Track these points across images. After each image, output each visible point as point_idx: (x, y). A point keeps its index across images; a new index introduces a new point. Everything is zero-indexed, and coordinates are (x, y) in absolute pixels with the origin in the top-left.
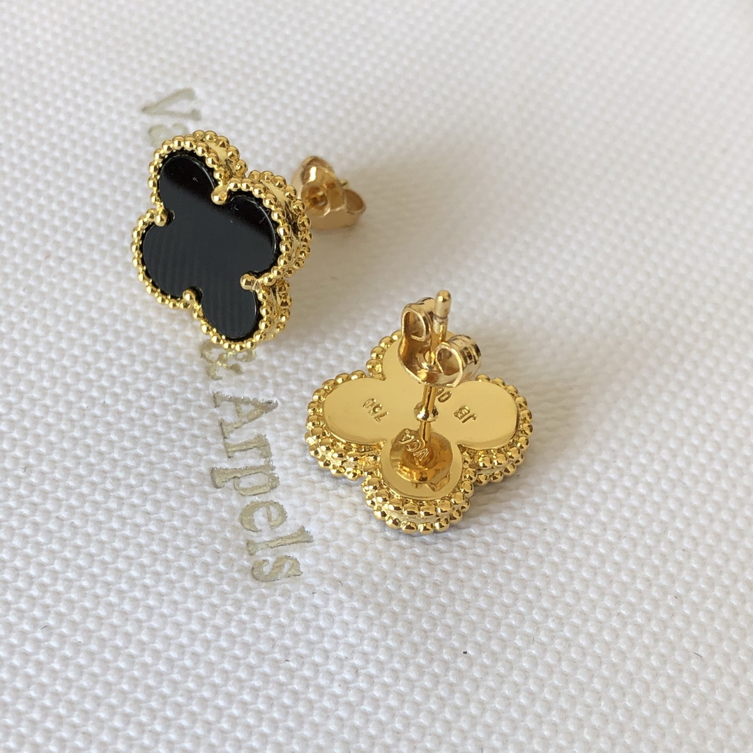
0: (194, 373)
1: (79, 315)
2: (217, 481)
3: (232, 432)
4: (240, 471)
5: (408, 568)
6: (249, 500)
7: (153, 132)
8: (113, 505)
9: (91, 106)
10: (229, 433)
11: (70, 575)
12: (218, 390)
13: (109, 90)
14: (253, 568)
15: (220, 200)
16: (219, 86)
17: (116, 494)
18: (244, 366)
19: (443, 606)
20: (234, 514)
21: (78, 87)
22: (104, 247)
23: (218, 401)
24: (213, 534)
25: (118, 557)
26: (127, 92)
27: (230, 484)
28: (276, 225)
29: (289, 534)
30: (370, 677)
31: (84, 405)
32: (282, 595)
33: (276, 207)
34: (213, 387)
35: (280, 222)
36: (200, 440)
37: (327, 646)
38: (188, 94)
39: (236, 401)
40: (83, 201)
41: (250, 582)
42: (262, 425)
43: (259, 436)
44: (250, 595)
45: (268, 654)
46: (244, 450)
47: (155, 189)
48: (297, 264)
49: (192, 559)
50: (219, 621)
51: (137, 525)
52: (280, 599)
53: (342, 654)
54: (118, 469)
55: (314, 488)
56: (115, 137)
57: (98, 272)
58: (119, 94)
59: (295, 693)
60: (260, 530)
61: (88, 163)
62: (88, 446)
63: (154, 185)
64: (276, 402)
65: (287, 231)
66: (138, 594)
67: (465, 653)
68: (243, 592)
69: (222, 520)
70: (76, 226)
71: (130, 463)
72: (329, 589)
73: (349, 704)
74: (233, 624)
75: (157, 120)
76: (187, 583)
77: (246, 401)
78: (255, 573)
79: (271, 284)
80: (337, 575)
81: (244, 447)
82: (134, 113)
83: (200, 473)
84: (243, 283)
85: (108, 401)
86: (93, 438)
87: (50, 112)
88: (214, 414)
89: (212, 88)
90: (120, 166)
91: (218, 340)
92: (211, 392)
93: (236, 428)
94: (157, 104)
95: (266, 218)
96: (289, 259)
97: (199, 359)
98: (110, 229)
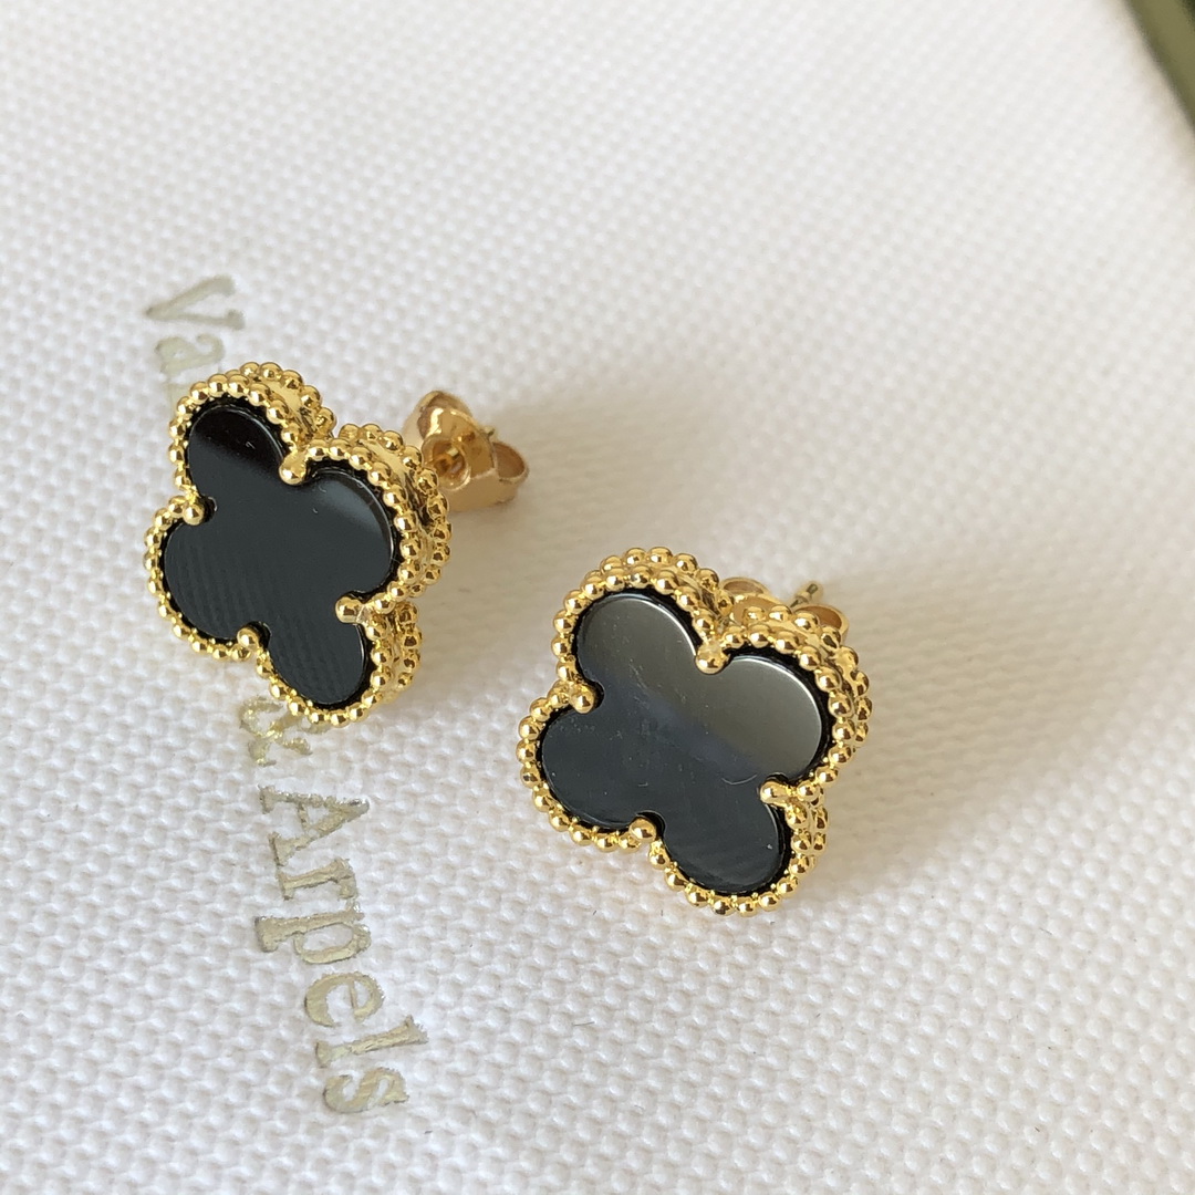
0: (228, 755)
1: (37, 659)
2: (265, 940)
3: (291, 854)
4: (305, 921)
6: (318, 973)
7: (163, 350)
8: (88, 983)
9: (61, 307)
10: (286, 856)
12: (269, 783)
13: (91, 279)
14: (325, 1091)
15: (294, 477)
16: (272, 271)
17: (94, 964)
18: (313, 742)
19: (647, 1151)
20: (295, 997)
21: (39, 276)
22: (81, 542)
23: (269, 802)
24: (257, 1031)
25: (97, 1073)
26: (122, 283)
27: (287, 945)
28: (392, 513)
29: (387, 1030)
31: (43, 813)
32: (374, 1137)
33: (391, 483)
34: (261, 778)
35: (398, 507)
36: (238, 869)
38: (223, 285)
39: (299, 803)
40: (46, 466)
41: (320, 1115)
42: (342, 842)
43: (338, 863)
44: (321, 1136)
46: (310, 886)
47: (181, 463)
48: (429, 575)
49: (222, 1074)
50: (267, 1182)
51: (129, 1019)
52: (370, 1143)
54: (99, 921)
55: (430, 949)
56: (100, 358)
57: (70, 585)
58: (109, 287)
60: (339, 1024)
61: (55, 402)
62: (49, 883)
63: (179, 458)
64: (367, 802)
65: (411, 522)
66: (130, 1137)
68: (308, 1132)
69: (274, 1008)
70: (35, 508)
71: (119, 910)
72: (454, 1125)
74: (292, 1187)
75: (170, 330)
76: (214, 1118)
77: (315, 802)
78: (329, 1098)
79: (387, 611)
80: (468, 1101)
81: (313, 881)
82: (133, 318)
83: (238, 927)
84: (340, 612)
85: (84, 805)
86: (56, 869)
88: (261, 826)
89: (261, 275)
90: (108, 406)
91: (301, 709)
92: (256, 786)
93: (298, 848)
94: (171, 303)
95: (375, 503)
96: (417, 568)
97: (237, 730)
98: (91, 512)
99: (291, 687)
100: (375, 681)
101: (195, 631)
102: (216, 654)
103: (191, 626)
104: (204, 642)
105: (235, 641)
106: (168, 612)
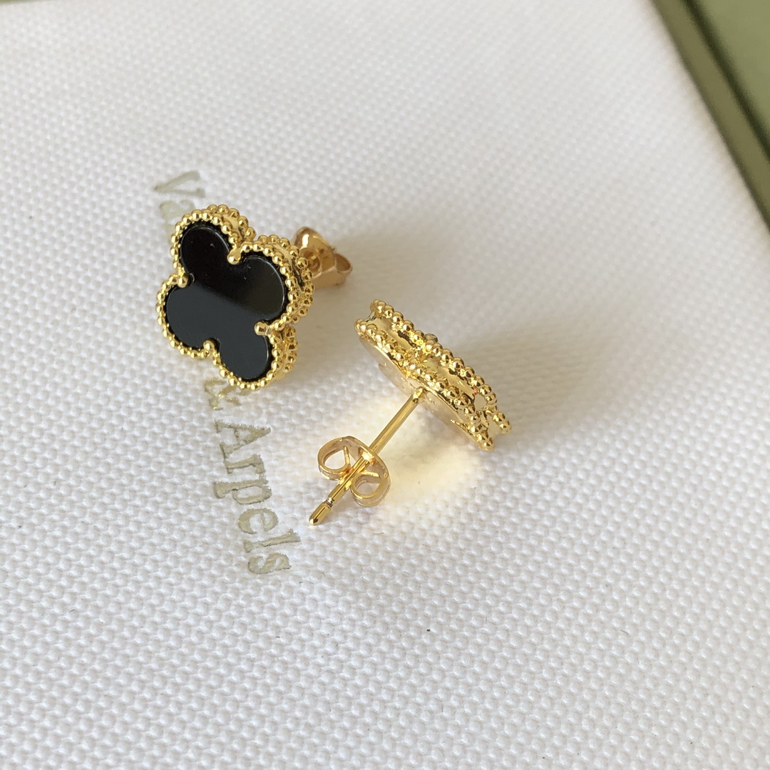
0: (198, 405)
1: (101, 357)
2: (218, 492)
3: (231, 452)
4: (239, 484)
5: (380, 562)
6: (245, 508)
7: (163, 207)
9: (110, 186)
10: (229, 453)
11: (94, 568)
12: (220, 418)
13: (125, 172)
14: (249, 563)
15: (235, 260)
17: (132, 503)
18: (242, 399)
19: (410, 593)
20: (234, 519)
21: (99, 170)
22: (122, 301)
23: (220, 428)
24: (215, 535)
25: (134, 554)
26: (142, 174)
27: (230, 495)
28: (284, 278)
29: (280, 535)
30: (348, 650)
31: (106, 431)
32: (273, 584)
33: (284, 263)
34: (216, 416)
35: (287, 275)
36: (204, 459)
37: (312, 625)
38: (194, 176)
39: (235, 429)
40: (104, 264)
41: (247, 575)
42: (257, 447)
43: (255, 457)
44: (247, 584)
45: (262, 632)
46: (241, 468)
47: (177, 256)
48: (302, 312)
49: (197, 555)
50: (220, 605)
52: (271, 587)
53: (324, 631)
54: (135, 483)
55: (302, 498)
56: (131, 211)
57: (117, 322)
58: (135, 176)
59: (285, 663)
60: (256, 533)
61: (108, 233)
63: (176, 253)
64: (269, 428)
65: (294, 282)
67: (429, 630)
68: (241, 582)
69: (223, 524)
70: (98, 284)
72: (314, 579)
73: (330, 672)
74: (233, 607)
75: (167, 198)
76: (194, 575)
77: (244, 428)
78: (251, 567)
79: (281, 329)
80: (321, 568)
81: (242, 465)
82: (147, 191)
83: (204, 486)
84: (257, 330)
85: (126, 428)
87: (75, 190)
88: (215, 440)
89: (214, 171)
90: (135, 235)
91: (235, 383)
92: (213, 420)
93: (235, 449)
94: (167, 184)
95: (275, 274)
96: (296, 306)
97: (202, 392)
98: (127, 286)
99: (230, 371)
100: (274, 366)
101: (181, 344)
102: (193, 355)
103: (179, 341)
104: (186, 349)
105: (202, 348)
106: (168, 334)
